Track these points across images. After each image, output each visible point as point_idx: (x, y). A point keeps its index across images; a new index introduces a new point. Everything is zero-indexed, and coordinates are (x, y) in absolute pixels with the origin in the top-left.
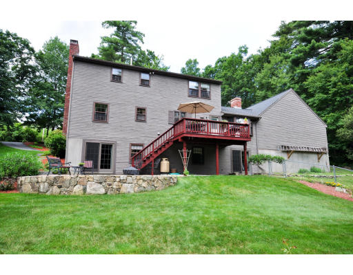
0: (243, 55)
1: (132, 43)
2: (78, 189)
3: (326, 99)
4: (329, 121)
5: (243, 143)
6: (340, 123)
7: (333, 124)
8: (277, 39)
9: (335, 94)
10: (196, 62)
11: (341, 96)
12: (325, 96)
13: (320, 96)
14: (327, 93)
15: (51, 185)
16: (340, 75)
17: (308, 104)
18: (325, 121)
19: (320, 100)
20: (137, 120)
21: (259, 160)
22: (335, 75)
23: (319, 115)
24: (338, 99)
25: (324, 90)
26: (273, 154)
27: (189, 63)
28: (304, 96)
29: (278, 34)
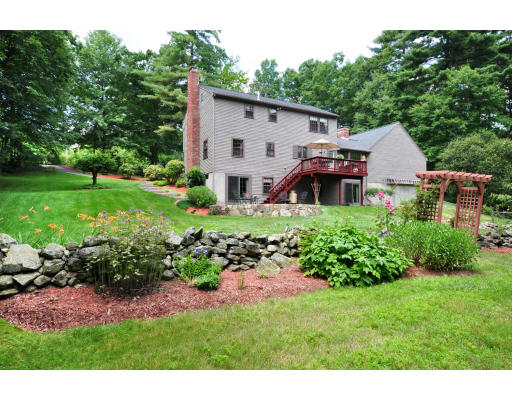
0: (338, 63)
1: (203, 40)
2: (275, 213)
3: (428, 131)
4: (430, 154)
5: (361, 178)
6: (439, 157)
7: (432, 157)
8: (379, 46)
9: (438, 127)
10: (274, 64)
11: (442, 129)
12: (428, 128)
13: (423, 127)
14: (429, 125)
15: (256, 210)
16: (444, 108)
17: (410, 134)
18: (426, 154)
19: (422, 132)
20: (268, 155)
21: (372, 193)
22: (439, 107)
23: (420, 146)
24: (440, 132)
25: (427, 121)
26: (380, 186)
27: (265, 64)
28: (406, 124)
29: (380, 40)
